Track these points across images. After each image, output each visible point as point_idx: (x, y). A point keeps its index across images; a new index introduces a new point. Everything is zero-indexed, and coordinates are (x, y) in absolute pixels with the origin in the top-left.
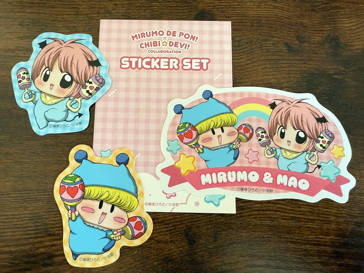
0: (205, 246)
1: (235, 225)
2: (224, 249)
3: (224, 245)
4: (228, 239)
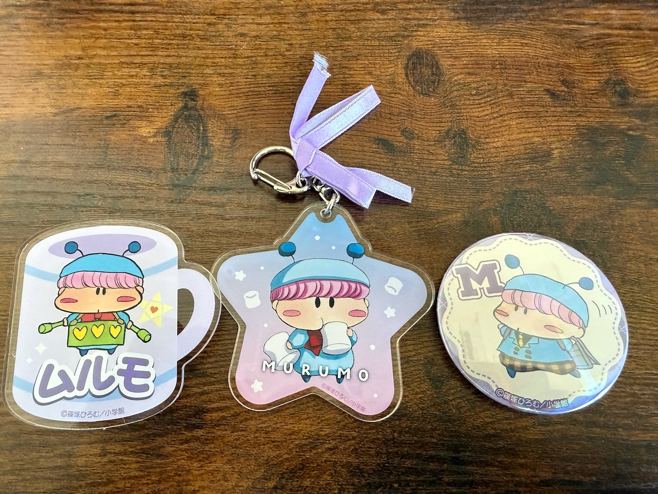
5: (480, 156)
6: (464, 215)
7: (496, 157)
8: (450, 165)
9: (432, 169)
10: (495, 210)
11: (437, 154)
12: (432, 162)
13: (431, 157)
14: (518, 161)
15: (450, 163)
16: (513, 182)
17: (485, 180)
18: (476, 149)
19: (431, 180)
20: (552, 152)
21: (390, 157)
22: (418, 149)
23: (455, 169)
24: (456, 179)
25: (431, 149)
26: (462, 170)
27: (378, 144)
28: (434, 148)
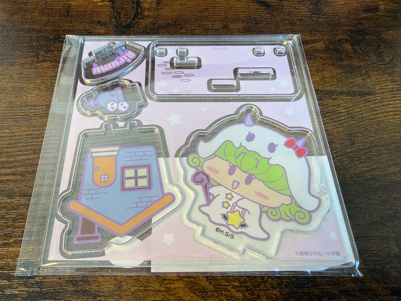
0: (341, 150)
1: (372, 127)
2: (367, 152)
3: (364, 148)
4: (367, 141)
5: (331, 9)
6: (325, 43)
7: (341, 10)
8: (311, 14)
9: (299, 17)
10: (346, 40)
11: (301, 9)
12: (297, 13)
13: (297, 11)
14: (357, 12)
15: (311, 13)
16: (356, 24)
17: (336, 23)
18: (327, 5)
19: (299, 23)
20: (379, 6)
21: (269, 11)
22: (287, 6)
23: (314, 17)
24: (316, 22)
25: (297, 6)
26: (319, 18)
27: (259, 4)
28: (298, 5)
